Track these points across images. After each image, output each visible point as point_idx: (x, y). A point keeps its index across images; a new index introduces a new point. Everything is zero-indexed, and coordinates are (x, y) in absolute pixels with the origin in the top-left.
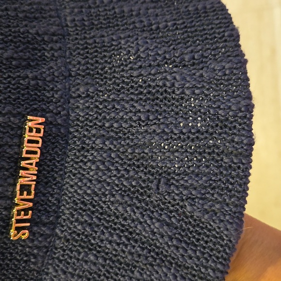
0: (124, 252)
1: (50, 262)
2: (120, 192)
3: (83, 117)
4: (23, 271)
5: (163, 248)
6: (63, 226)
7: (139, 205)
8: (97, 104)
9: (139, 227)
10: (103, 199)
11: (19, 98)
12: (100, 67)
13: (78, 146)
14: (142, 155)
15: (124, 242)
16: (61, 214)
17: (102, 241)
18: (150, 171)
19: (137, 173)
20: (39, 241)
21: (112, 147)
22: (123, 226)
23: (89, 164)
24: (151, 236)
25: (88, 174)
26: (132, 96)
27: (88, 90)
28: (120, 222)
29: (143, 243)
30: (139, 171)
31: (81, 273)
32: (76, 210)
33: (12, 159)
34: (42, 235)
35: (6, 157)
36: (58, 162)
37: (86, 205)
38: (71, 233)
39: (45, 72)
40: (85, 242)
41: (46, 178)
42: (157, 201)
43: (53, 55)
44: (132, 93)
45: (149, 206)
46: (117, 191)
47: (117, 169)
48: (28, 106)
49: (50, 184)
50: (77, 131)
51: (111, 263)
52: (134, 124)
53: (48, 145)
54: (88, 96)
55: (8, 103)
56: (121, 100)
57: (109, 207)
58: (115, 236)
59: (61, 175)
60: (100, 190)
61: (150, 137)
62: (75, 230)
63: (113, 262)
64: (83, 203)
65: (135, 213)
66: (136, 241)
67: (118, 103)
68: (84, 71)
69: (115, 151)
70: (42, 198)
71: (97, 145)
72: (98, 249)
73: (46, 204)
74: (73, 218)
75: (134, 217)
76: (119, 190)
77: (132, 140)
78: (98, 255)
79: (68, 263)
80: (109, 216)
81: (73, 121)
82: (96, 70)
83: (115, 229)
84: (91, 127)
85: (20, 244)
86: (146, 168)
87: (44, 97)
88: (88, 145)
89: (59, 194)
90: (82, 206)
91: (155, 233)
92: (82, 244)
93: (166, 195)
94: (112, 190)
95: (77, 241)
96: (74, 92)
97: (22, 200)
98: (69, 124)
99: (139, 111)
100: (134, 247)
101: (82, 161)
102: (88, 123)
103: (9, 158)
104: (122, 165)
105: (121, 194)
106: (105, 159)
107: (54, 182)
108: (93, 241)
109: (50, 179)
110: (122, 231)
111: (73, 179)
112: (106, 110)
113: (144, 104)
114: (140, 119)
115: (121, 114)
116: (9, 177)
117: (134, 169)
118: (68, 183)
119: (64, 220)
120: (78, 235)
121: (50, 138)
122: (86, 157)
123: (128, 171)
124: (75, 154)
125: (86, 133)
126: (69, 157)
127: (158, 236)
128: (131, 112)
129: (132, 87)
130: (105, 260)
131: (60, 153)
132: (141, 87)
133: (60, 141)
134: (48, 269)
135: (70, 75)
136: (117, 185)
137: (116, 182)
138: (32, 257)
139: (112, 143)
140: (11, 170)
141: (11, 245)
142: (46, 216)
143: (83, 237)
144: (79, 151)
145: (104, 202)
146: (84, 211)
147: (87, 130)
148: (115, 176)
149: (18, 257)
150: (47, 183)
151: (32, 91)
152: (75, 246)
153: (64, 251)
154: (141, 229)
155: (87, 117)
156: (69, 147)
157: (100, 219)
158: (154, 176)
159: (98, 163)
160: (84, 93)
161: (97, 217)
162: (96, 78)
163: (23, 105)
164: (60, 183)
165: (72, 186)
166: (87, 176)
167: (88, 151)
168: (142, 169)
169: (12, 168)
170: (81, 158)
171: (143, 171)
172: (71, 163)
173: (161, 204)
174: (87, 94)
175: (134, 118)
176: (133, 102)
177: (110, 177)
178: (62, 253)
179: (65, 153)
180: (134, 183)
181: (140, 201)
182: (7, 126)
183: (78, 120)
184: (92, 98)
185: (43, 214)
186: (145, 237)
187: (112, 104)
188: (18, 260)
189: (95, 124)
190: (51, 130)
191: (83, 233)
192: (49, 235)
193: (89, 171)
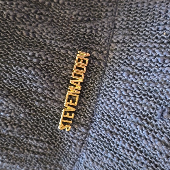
0: (132, 157)
1: (84, 151)
2: (134, 113)
3: (118, 56)
4: (68, 152)
5: (161, 163)
6: (94, 129)
7: (146, 125)
8: (129, 48)
9: (144, 141)
10: (122, 116)
11: (77, 40)
12: (137, 23)
13: (111, 76)
14: (155, 88)
15: (133, 151)
16: (94, 121)
17: (118, 145)
18: (159, 102)
19: (149, 101)
20: (78, 135)
21: (134, 80)
22: (133, 138)
23: (115, 89)
24: (152, 151)
25: (114, 96)
26: (155, 45)
27: (124, 38)
28: (132, 135)
29: (146, 155)
30: (150, 101)
31: (103, 164)
32: (103, 120)
33: (66, 78)
34: (80, 131)
35: (62, 76)
36: (96, 85)
37: (110, 118)
38: (98, 135)
39: (98, 25)
40: (107, 144)
41: (88, 95)
42: (160, 125)
43: (107, 15)
44: (156, 42)
45: (154, 128)
46: (132, 112)
47: (135, 96)
48: (82, 45)
49: (89, 99)
50: (112, 65)
51: (122, 163)
52: (152, 65)
53: (91, 73)
54: (124, 42)
55: (69, 42)
56: (146, 47)
57: (125, 123)
58: (126, 144)
59: (97, 94)
60: (120, 109)
61: (163, 76)
62: (101, 133)
63: (124, 162)
64: (108, 116)
65: (142, 130)
66: (141, 152)
67: (144, 49)
68: (125, 25)
69: (135, 83)
70: (83, 107)
71: (124, 77)
72: (115, 151)
73: (85, 111)
74: (100, 125)
75: (142, 133)
76: (134, 112)
77: (149, 76)
78: (114, 155)
79: (96, 155)
80: (125, 129)
81: (110, 59)
82: (133, 25)
83: (127, 140)
84: (122, 64)
85: (66, 134)
86: (156, 99)
87: (94, 41)
88: (118, 76)
89: (94, 107)
90: (107, 118)
91: (155, 149)
92: (105, 144)
93: (168, 122)
94: (129, 111)
95: (102, 142)
96: (115, 39)
97: (69, 105)
98: (108, 60)
99: (159, 56)
100: (139, 156)
101: (111, 87)
102: (121, 61)
103: (64, 77)
104: (138, 94)
105: (135, 115)
106: (127, 87)
107: (92, 98)
108: (112, 144)
109: (90, 95)
110: (132, 142)
111: (104, 98)
112: (134, 53)
113: (163, 50)
114: (158, 62)
115: (144, 57)
116: (62, 89)
117: (147, 98)
118: (100, 100)
119: (95, 125)
120: (103, 137)
121: (94, 68)
122: (114, 84)
123: (142, 99)
124: (108, 82)
125: (118, 68)
126: (104, 82)
127: (158, 152)
128: (152, 55)
129: (157, 38)
130: (119, 159)
131: (99, 79)
132: (164, 38)
133: (99, 71)
134: (83, 155)
135: (115, 28)
136: (133, 108)
137: (133, 105)
138: (73, 144)
139: (134, 77)
140: (65, 85)
141: (61, 133)
142: (84, 119)
143: (106, 140)
144: (111, 80)
145: (123, 118)
146: (109, 121)
147: (119, 66)
148: (132, 101)
149: (65, 142)
150: (87, 98)
151: (87, 36)
152: (100, 145)
153: (93, 146)
154: (146, 144)
155: (120, 56)
156: (105, 76)
157: (118, 130)
158: (161, 106)
159: (122, 90)
160: (121, 40)
161: (116, 128)
162: (132, 30)
163: (78, 44)
164: (96, 100)
165: (102, 103)
166: (113, 98)
167: (117, 80)
168: (152, 99)
169: (65, 83)
170: (111, 84)
171: (153, 100)
172: (104, 87)
173: (163, 128)
174: (123, 41)
175: (154, 61)
176: (155, 49)
177: (129, 101)
178: (92, 147)
179: (102, 79)
180: (145, 108)
181: (148, 123)
182: (65, 56)
183: (114, 58)
184: (126, 44)
185: (82, 118)
186: (148, 151)
187: (139, 49)
188: (65, 144)
189: (125, 62)
190: (94, 63)
191: (106, 136)
192: (84, 133)
193: (115, 94)
